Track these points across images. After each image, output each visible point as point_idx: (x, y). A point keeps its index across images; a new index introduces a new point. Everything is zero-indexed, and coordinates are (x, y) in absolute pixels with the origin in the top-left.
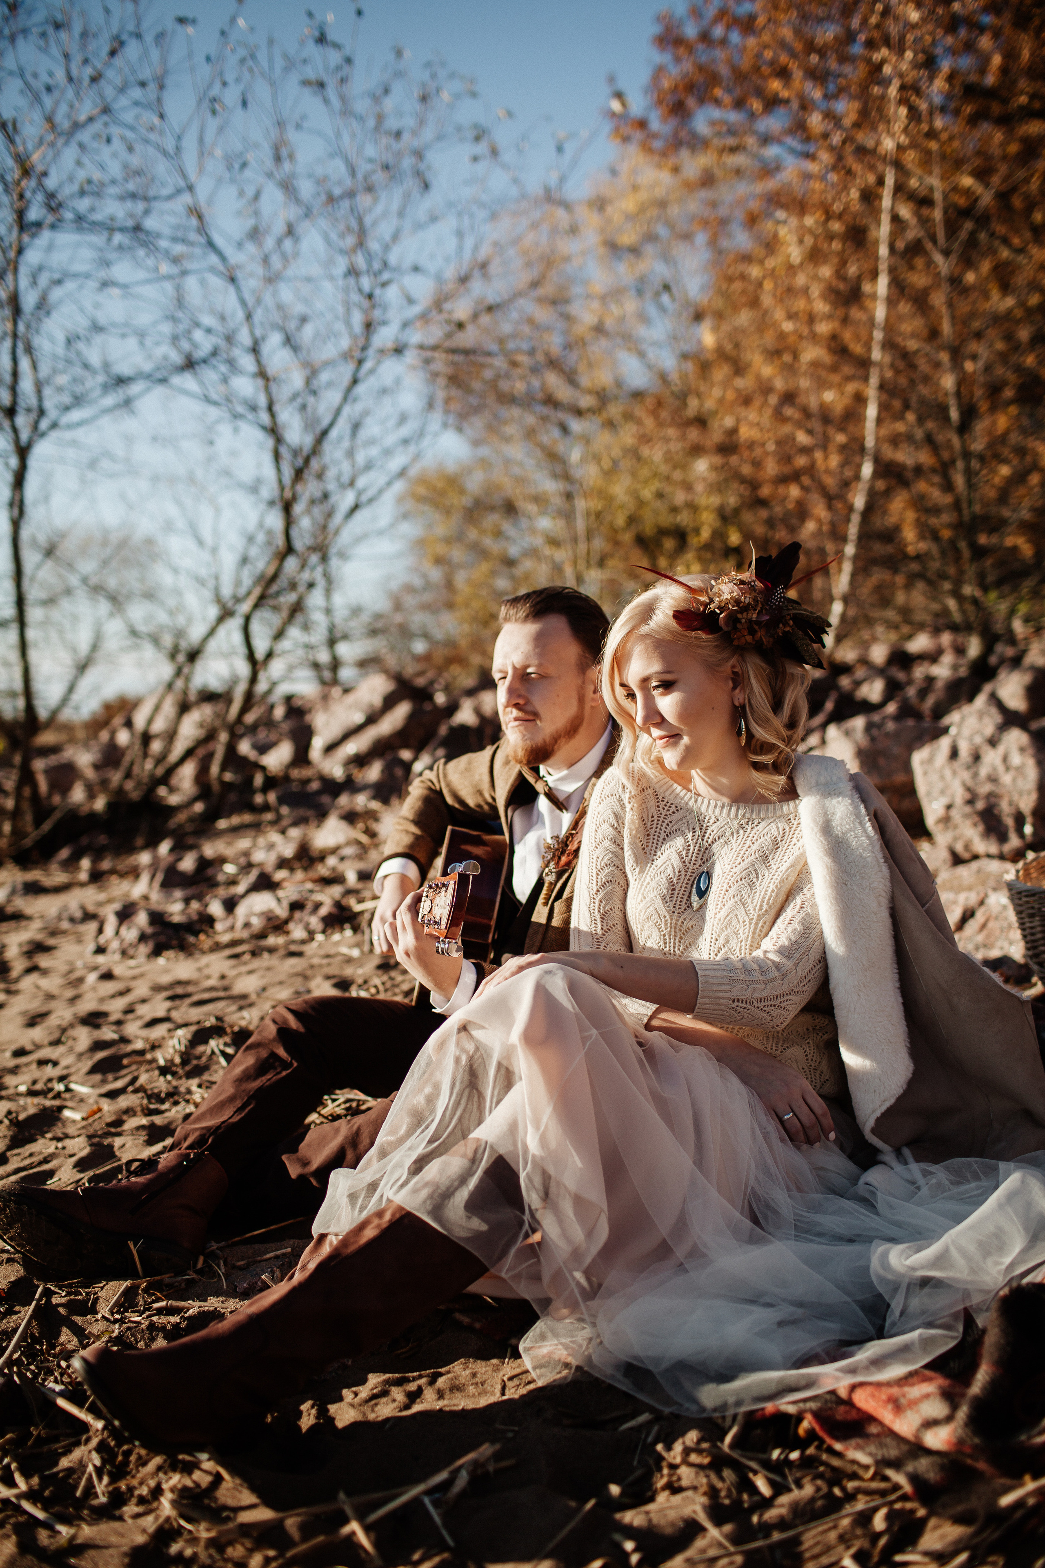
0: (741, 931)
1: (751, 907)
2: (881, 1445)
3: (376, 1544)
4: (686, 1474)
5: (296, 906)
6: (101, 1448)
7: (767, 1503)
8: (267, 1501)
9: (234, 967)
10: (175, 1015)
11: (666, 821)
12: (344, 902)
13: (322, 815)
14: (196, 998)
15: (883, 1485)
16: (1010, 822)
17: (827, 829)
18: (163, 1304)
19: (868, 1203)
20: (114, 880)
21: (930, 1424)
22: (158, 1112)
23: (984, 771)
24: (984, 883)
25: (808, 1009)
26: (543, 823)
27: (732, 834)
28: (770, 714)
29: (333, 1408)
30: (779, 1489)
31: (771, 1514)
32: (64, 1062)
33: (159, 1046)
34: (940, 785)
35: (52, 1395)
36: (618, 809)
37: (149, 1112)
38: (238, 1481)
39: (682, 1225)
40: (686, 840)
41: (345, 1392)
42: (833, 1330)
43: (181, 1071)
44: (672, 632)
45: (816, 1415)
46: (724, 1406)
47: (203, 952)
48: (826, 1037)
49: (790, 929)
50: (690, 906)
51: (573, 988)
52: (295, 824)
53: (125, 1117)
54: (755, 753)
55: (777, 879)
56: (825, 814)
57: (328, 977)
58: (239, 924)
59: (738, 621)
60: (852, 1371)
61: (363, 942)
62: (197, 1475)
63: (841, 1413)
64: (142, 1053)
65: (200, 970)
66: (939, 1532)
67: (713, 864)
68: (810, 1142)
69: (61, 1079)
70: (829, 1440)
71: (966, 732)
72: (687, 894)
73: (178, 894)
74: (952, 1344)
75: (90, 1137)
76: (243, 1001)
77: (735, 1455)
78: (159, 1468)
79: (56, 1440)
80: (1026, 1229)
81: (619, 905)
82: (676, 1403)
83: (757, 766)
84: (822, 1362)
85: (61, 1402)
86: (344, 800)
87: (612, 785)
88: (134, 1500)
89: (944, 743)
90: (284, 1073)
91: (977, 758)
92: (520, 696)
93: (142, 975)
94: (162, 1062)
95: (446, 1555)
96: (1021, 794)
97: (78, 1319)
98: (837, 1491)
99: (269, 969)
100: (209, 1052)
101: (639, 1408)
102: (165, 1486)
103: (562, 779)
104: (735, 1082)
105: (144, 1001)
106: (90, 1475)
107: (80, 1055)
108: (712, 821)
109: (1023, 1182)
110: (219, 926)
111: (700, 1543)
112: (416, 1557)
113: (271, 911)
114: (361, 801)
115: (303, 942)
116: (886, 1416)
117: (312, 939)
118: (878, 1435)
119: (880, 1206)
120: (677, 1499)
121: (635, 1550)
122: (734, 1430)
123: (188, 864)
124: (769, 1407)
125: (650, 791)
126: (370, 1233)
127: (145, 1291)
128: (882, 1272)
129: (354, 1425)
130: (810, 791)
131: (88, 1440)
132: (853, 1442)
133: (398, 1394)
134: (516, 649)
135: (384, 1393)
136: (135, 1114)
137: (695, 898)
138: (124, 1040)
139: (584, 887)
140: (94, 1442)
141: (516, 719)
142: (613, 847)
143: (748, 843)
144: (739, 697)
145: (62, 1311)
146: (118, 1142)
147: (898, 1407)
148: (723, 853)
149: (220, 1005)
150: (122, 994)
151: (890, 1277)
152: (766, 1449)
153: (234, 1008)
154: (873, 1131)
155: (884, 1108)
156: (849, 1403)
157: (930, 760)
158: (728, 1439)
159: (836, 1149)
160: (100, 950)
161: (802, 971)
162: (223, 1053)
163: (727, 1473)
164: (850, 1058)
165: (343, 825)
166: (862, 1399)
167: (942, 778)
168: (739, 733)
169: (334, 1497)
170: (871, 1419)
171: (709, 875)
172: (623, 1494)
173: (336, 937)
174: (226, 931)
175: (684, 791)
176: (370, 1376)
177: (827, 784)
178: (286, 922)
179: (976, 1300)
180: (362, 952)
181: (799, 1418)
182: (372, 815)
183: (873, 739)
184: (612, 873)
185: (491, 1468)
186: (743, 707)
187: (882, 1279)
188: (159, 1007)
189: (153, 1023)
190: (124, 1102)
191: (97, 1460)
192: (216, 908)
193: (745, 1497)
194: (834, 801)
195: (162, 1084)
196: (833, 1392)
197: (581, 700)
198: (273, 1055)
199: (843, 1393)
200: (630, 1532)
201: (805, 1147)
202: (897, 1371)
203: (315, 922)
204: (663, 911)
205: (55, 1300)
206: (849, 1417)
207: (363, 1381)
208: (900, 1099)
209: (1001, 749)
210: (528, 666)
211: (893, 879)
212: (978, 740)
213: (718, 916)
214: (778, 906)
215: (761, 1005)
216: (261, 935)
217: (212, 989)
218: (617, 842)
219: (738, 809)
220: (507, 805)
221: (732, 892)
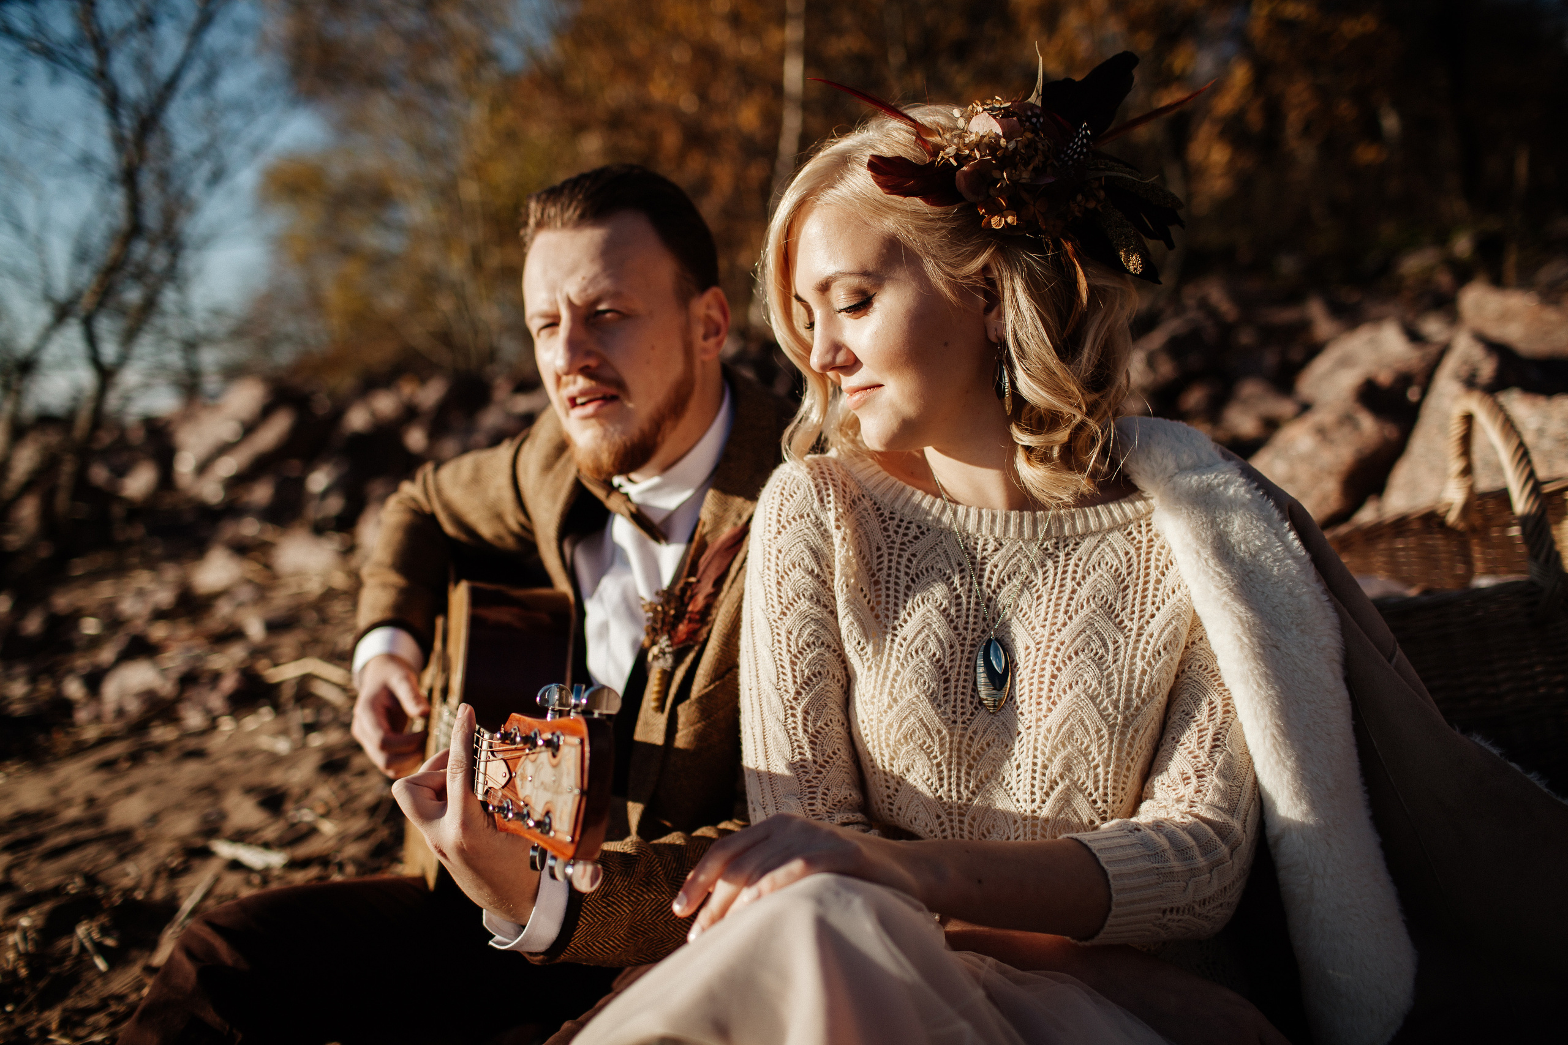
0: (1094, 748)
1: (1107, 704)
5: (187, 679)
9: (105, 783)
10: (18, 876)
11: (906, 555)
12: (253, 669)
14: (50, 844)
27: (1033, 568)
28: (1053, 361)
36: (817, 541)
40: (951, 588)
43: (29, 995)
47: (59, 760)
52: (168, 559)
55: (1146, 648)
57: (249, 790)
58: (109, 710)
61: (291, 728)
65: (55, 790)
67: (1006, 625)
72: (970, 685)
73: (23, 668)
76: (124, 843)
81: (838, 715)
83: (1032, 455)
86: (228, 528)
87: (798, 497)
92: (588, 354)
99: (159, 782)
100: (75, 950)
103: (654, 489)
108: (990, 548)
110: (82, 715)
113: (152, 688)
114: (250, 528)
115: (203, 734)
117: (215, 727)
123: (33, 625)
125: (867, 503)
134: (572, 271)
137: (986, 690)
142: (816, 610)
143: (1069, 584)
144: (996, 326)
148: (1023, 603)
149: (91, 851)
153: (110, 857)
162: (100, 948)
168: (999, 392)
171: (1003, 647)
173: (251, 723)
174: (90, 723)
175: (929, 498)
178: (176, 704)
180: (292, 744)
182: (266, 545)
184: (819, 660)
192: (74, 689)
197: (688, 351)
203: (216, 701)
204: (935, 722)
213: (1045, 724)
215: (1204, 910)
216: (139, 727)
217: (75, 824)
218: (823, 599)
219: (1035, 523)
220: (560, 539)
221: (1064, 678)
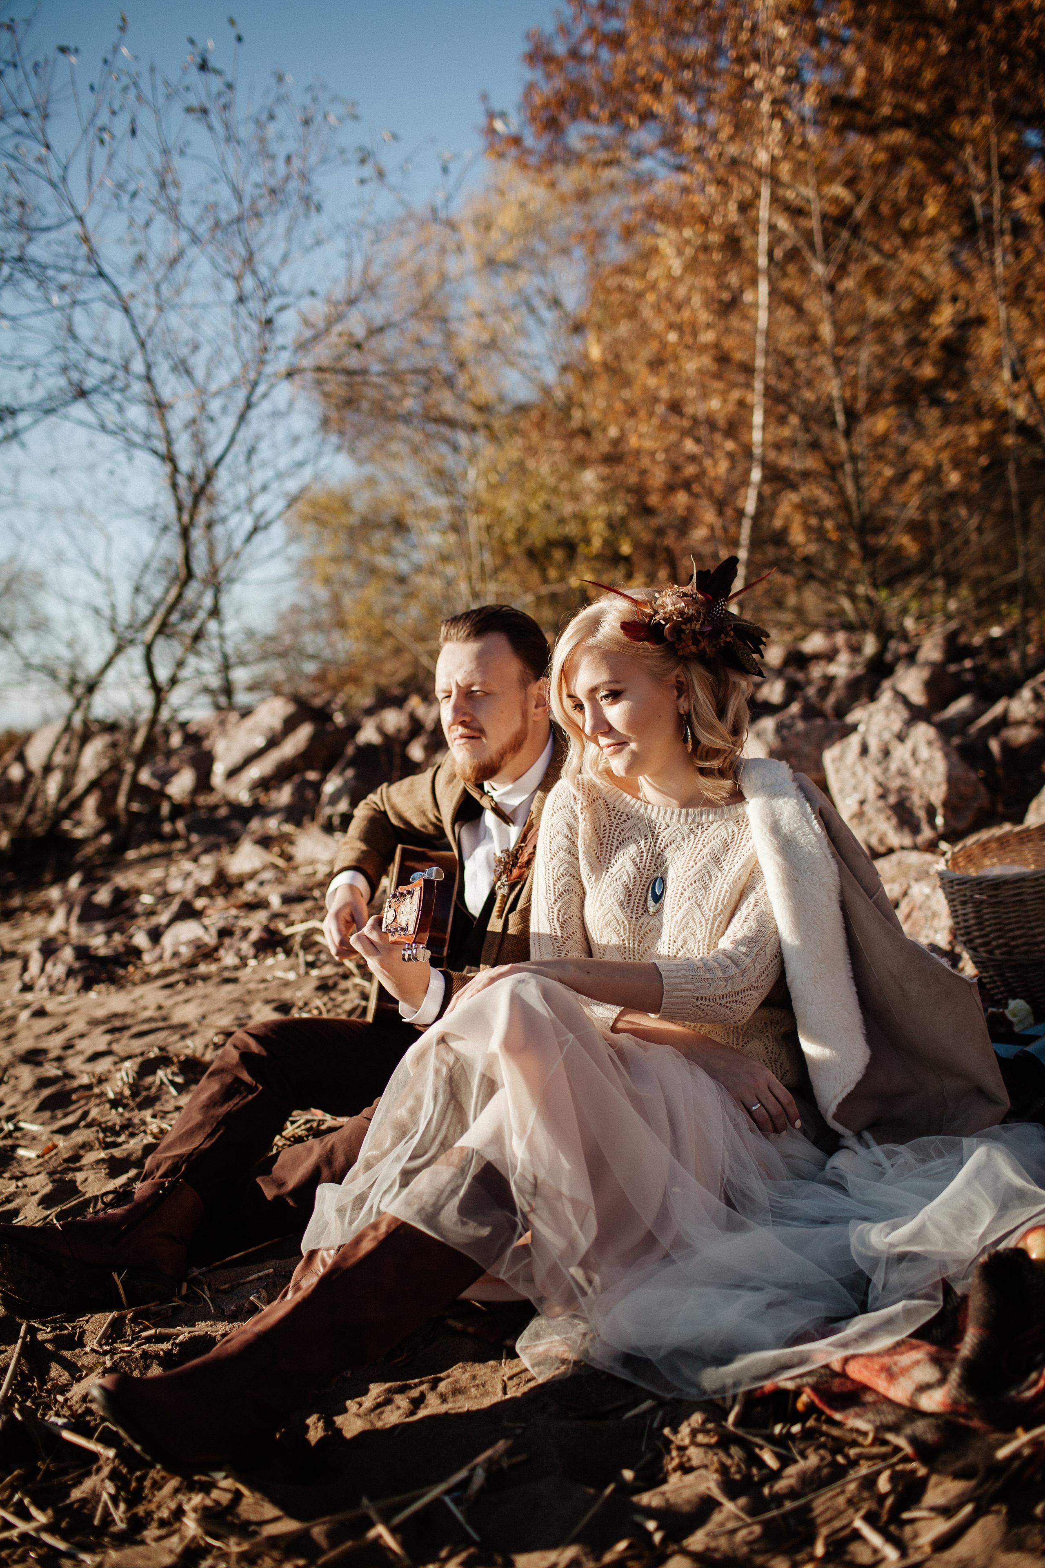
0: (698, 931)
1: (706, 908)
2: (879, 1412)
3: (403, 1544)
4: (695, 1455)
5: (225, 933)
6: (114, 1476)
7: (776, 1475)
8: (291, 1512)
9: (169, 997)
10: (115, 1047)
11: (618, 830)
12: (272, 926)
13: (233, 841)
14: (134, 1030)
15: (884, 1449)
16: (921, 814)
17: (775, 828)
18: (152, 1332)
19: (839, 1185)
20: (27, 916)
21: (923, 1388)
22: (116, 1145)
23: (894, 766)
24: (906, 874)
25: (767, 1003)
26: (491, 838)
27: (683, 838)
28: (715, 721)
29: (339, 1420)
30: (786, 1461)
31: (781, 1485)
32: (9, 1102)
33: (107, 1080)
34: (852, 781)
35: (54, 1428)
36: (571, 820)
37: (107, 1146)
38: (258, 1496)
39: (664, 1216)
40: (639, 848)
41: (348, 1403)
42: (819, 1308)
43: (132, 1104)
44: (618, 643)
45: (815, 1388)
46: (723, 1389)
47: (135, 984)
48: (783, 1030)
49: (746, 927)
50: (646, 911)
51: (547, 995)
52: (207, 851)
53: (82, 1152)
54: (701, 759)
55: (730, 879)
56: (773, 814)
57: (267, 1002)
58: (167, 954)
59: (682, 631)
60: (844, 1345)
61: (298, 965)
62: (215, 1494)
63: (836, 1385)
64: (89, 1087)
65: (134, 1001)
66: (941, 1488)
67: (667, 869)
68: (777, 1131)
69: (9, 1118)
70: (828, 1411)
71: (875, 728)
72: (643, 899)
73: (99, 927)
74: (934, 1313)
75: (50, 1174)
76: (184, 1030)
77: (740, 1432)
78: (177, 1491)
79: (65, 1472)
80: (995, 1201)
81: (577, 913)
82: (676, 1388)
83: (703, 772)
84: (813, 1340)
85: (67, 1435)
86: (255, 824)
87: (563, 796)
88: (155, 1524)
89: (854, 740)
90: (250, 1097)
91: (886, 753)
92: (465, 714)
93: (75, 1010)
94: (111, 1095)
95: (472, 1550)
96: (931, 786)
97: (67, 1354)
98: (840, 1459)
99: (205, 997)
100: (158, 1082)
101: (640, 1396)
102: (186, 1507)
103: (507, 794)
104: (703, 1077)
105: (82, 1036)
106: (106, 1504)
107: (25, 1094)
108: (662, 828)
109: (988, 1156)
110: (147, 958)
111: (717, 1517)
112: (443, 1554)
113: (199, 939)
114: (273, 824)
115: (236, 968)
116: (881, 1385)
117: (245, 965)
118: (874, 1403)
119: (850, 1189)
120: (690, 1478)
121: (658, 1529)
122: (736, 1409)
123: (103, 896)
124: (768, 1385)
125: (601, 801)
126: (367, 1246)
127: (132, 1320)
128: (862, 1250)
129: (363, 1435)
130: (756, 792)
131: (99, 1470)
132: (852, 1411)
133: (402, 1401)
134: (460, 666)
135: (388, 1401)
136: (92, 1149)
137: (650, 903)
138: (69, 1076)
139: (542, 898)
140: (106, 1471)
141: (462, 736)
142: (568, 857)
143: (700, 846)
144: (684, 705)
145: (49, 1346)
146: (79, 1176)
147: (891, 1375)
148: (675, 857)
149: (162, 1035)
150: (58, 1030)
151: (871, 1254)
152: (767, 1424)
153: (176, 1037)
154: (836, 1117)
155: (844, 1094)
156: (843, 1375)
157: (842, 757)
158: (731, 1418)
159: (800, 1135)
160: (27, 988)
161: (760, 967)
162: (172, 1083)
163: (734, 1450)
164: (809, 1047)
165: (258, 850)
166: (855, 1371)
167: (854, 774)
168: (685, 740)
169: (357, 1504)
170: (865, 1388)
171: (663, 880)
172: (636, 1478)
173: (270, 961)
174: (155, 962)
175: (634, 800)
176: (371, 1386)
177: (772, 786)
178: (216, 949)
179: (952, 1271)
180: (298, 975)
181: (798, 1393)
182: (288, 839)
183: (784, 740)
184: (568, 883)
185: (505, 1464)
186: (689, 714)
187: (862, 1257)
188: (99, 1041)
189: (95, 1057)
190: (79, 1136)
191: (110, 1488)
193: (755, 1471)
194: (781, 801)
195: (114, 1117)
196: (827, 1366)
197: (525, 715)
198: (237, 1080)
199: (837, 1367)
200: (650, 1512)
201: (772, 1135)
202: (885, 1342)
203: (246, 947)
204: (621, 917)
205: (40, 1337)
206: (845, 1389)
207: (365, 1392)
208: (859, 1084)
209: (909, 744)
210: (472, 685)
211: (841, 872)
212: (887, 736)
213: (675, 918)
214: (733, 905)
215: (723, 1002)
216: (192, 964)
217: (150, 1020)
218: (572, 852)
219: (687, 815)
220: (454, 822)
221: (686, 894)
